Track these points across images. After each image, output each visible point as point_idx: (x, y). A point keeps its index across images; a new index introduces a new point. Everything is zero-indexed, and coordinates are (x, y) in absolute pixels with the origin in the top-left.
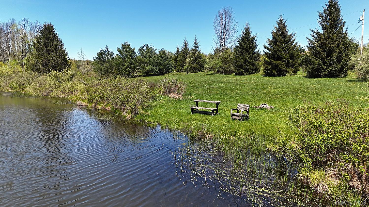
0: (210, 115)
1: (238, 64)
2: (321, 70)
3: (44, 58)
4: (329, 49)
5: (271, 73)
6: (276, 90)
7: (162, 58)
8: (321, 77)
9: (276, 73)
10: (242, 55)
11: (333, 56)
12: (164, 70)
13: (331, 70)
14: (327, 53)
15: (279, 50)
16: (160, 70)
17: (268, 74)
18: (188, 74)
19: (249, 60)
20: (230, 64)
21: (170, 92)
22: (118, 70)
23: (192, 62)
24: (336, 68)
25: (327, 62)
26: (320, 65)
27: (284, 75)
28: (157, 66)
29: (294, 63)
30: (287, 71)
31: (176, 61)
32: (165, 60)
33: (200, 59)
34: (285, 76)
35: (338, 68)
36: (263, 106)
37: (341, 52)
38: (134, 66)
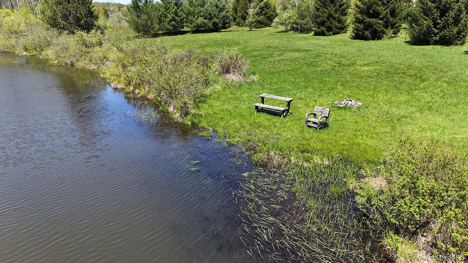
0: (278, 116)
1: (318, 20)
2: (430, 35)
3: (63, 8)
4: (445, 6)
5: (363, 34)
6: (366, 68)
7: (217, 8)
8: (429, 44)
9: (369, 36)
10: (325, 7)
11: (449, 15)
12: (220, 25)
13: (443, 35)
14: (441, 10)
15: (376, 3)
16: (215, 24)
17: (358, 36)
18: (251, 30)
19: (335, 14)
20: (308, 19)
21: (228, 72)
22: (160, 23)
23: (257, 14)
24: (451, 32)
25: (440, 23)
26: (429, 27)
27: (380, 38)
28: (210, 19)
29: (395, 21)
30: (384, 33)
31: (236, 10)
32: (221, 10)
33: (268, 8)
34: (381, 40)
35: (454, 33)
36: (347, 102)
37: (460, 10)
38: (180, 18)
